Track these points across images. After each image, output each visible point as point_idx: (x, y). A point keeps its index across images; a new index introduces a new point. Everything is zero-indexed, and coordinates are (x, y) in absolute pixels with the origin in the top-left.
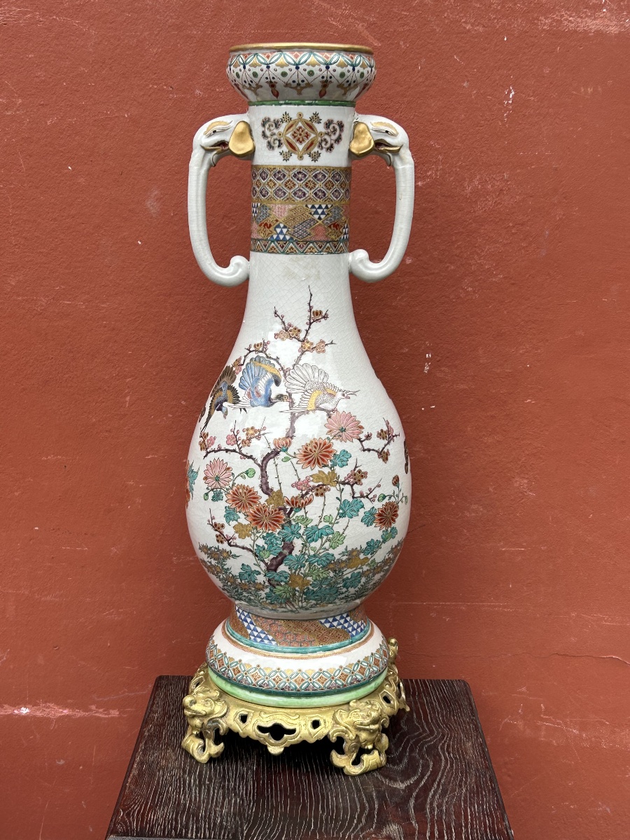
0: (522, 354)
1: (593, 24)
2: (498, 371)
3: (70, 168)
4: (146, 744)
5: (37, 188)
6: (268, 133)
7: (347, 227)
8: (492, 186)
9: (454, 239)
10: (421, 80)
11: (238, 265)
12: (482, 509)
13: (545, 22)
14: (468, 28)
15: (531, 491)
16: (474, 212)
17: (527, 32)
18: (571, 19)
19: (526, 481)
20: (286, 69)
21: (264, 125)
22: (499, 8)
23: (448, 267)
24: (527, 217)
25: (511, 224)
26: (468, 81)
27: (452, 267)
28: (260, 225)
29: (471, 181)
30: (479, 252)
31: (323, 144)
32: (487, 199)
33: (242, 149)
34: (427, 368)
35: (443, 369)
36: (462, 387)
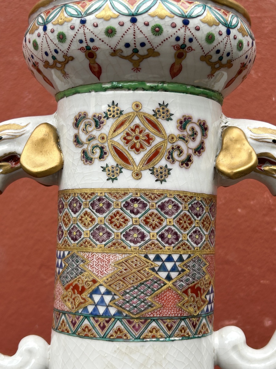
6: (83, 137)
7: (212, 292)
11: (30, 352)
20: (114, 24)
21: (76, 125)
28: (67, 289)
31: (175, 154)
33: (42, 165)
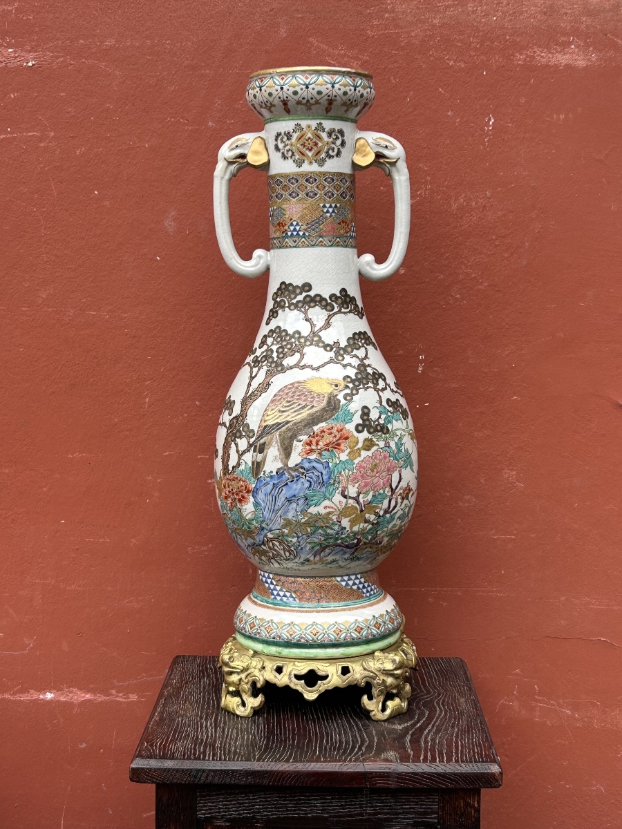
0: (508, 355)
1: (563, 59)
2: (486, 370)
3: (96, 192)
4: (165, 700)
5: (67, 210)
8: (476, 203)
9: (443, 251)
10: (410, 110)
12: (474, 500)
13: (520, 58)
14: (451, 64)
15: (519, 482)
16: (461, 226)
17: (504, 67)
18: (542, 55)
19: (514, 473)
22: (478, 46)
23: (438, 276)
24: (509, 230)
25: (494, 237)
26: (452, 110)
27: (442, 277)
29: (456, 199)
30: (466, 262)
32: (472, 215)
34: (420, 369)
35: (435, 369)
36: (453, 385)
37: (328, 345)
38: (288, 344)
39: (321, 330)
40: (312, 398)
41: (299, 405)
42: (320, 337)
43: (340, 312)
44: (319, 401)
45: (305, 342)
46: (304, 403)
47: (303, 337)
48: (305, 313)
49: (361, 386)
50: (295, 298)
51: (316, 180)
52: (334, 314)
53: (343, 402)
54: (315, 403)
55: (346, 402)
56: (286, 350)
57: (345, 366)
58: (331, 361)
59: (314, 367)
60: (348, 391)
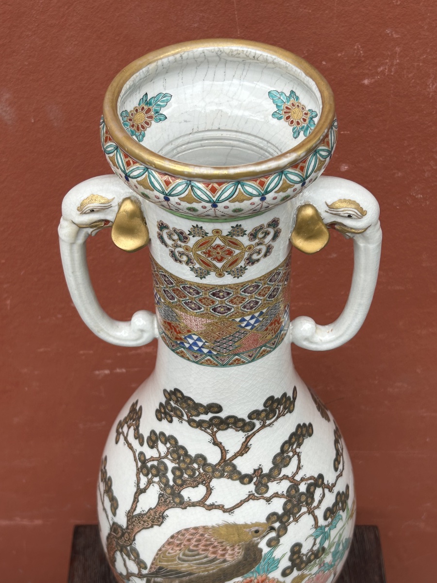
27: (400, 174)
37: (246, 476)
38: (188, 468)
39: (235, 456)
40: (223, 550)
41: (206, 557)
42: (234, 467)
43: (264, 426)
44: (233, 554)
45: (213, 472)
46: (213, 556)
47: (210, 465)
48: (213, 435)
49: (292, 519)
50: (198, 415)
51: (228, 294)
52: (254, 434)
53: (266, 550)
54: (228, 557)
55: (270, 549)
56: (186, 476)
57: (268, 500)
58: (251, 497)
59: (226, 507)
60: (273, 534)
